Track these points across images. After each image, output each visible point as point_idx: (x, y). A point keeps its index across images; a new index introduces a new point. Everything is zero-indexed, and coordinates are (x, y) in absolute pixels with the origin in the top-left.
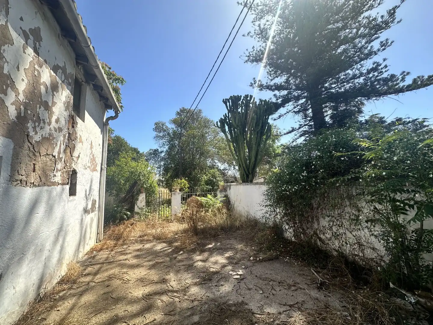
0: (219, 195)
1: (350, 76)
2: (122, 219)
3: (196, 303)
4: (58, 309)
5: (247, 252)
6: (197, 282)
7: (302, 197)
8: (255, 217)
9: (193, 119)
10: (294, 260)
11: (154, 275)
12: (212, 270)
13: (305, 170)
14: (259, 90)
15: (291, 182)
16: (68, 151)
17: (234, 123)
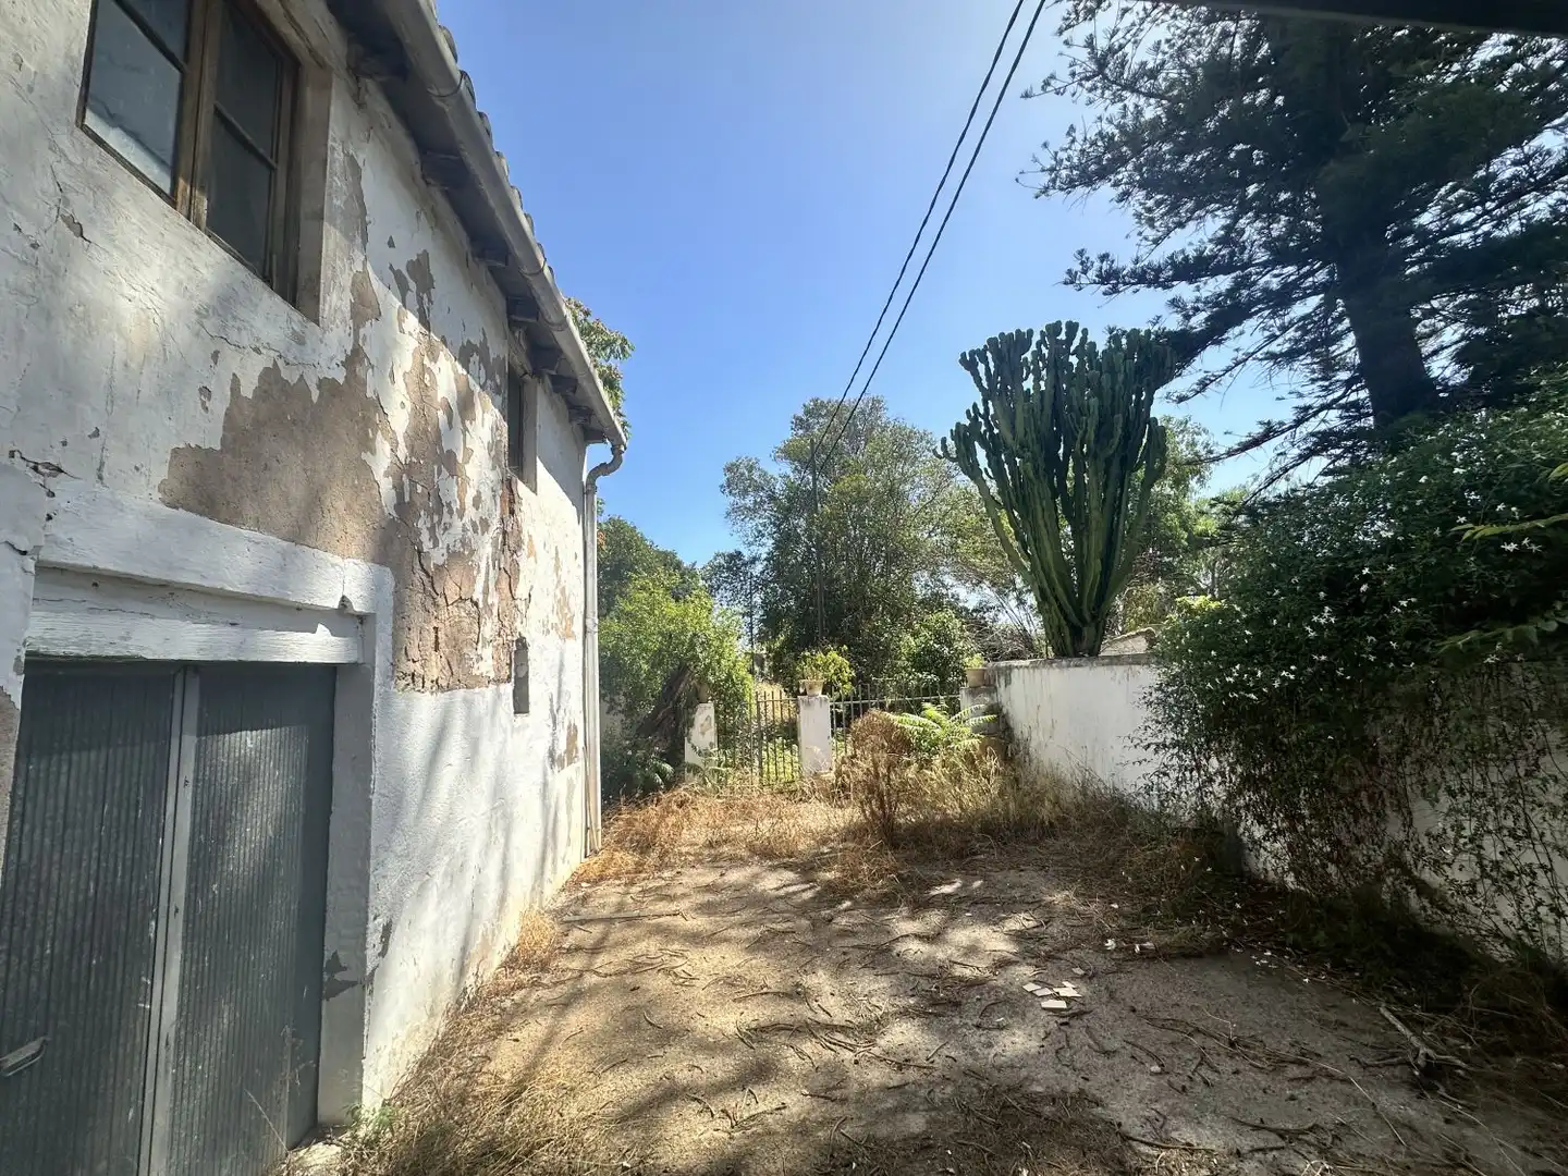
0: (967, 705)
1: (1552, 162)
2: (649, 788)
3: (912, 1075)
4: (517, 1035)
5: (1090, 918)
6: (910, 1006)
7: (1320, 713)
8: (1115, 789)
9: (854, 436)
10: (1295, 963)
11: (766, 971)
12: (958, 971)
13: (1326, 602)
14: (1105, 294)
15: (1262, 652)
16: (504, 585)
17: (1009, 437)
